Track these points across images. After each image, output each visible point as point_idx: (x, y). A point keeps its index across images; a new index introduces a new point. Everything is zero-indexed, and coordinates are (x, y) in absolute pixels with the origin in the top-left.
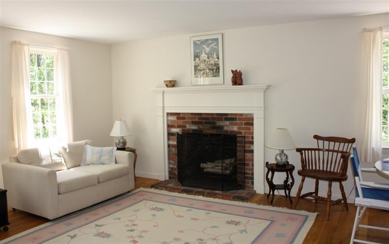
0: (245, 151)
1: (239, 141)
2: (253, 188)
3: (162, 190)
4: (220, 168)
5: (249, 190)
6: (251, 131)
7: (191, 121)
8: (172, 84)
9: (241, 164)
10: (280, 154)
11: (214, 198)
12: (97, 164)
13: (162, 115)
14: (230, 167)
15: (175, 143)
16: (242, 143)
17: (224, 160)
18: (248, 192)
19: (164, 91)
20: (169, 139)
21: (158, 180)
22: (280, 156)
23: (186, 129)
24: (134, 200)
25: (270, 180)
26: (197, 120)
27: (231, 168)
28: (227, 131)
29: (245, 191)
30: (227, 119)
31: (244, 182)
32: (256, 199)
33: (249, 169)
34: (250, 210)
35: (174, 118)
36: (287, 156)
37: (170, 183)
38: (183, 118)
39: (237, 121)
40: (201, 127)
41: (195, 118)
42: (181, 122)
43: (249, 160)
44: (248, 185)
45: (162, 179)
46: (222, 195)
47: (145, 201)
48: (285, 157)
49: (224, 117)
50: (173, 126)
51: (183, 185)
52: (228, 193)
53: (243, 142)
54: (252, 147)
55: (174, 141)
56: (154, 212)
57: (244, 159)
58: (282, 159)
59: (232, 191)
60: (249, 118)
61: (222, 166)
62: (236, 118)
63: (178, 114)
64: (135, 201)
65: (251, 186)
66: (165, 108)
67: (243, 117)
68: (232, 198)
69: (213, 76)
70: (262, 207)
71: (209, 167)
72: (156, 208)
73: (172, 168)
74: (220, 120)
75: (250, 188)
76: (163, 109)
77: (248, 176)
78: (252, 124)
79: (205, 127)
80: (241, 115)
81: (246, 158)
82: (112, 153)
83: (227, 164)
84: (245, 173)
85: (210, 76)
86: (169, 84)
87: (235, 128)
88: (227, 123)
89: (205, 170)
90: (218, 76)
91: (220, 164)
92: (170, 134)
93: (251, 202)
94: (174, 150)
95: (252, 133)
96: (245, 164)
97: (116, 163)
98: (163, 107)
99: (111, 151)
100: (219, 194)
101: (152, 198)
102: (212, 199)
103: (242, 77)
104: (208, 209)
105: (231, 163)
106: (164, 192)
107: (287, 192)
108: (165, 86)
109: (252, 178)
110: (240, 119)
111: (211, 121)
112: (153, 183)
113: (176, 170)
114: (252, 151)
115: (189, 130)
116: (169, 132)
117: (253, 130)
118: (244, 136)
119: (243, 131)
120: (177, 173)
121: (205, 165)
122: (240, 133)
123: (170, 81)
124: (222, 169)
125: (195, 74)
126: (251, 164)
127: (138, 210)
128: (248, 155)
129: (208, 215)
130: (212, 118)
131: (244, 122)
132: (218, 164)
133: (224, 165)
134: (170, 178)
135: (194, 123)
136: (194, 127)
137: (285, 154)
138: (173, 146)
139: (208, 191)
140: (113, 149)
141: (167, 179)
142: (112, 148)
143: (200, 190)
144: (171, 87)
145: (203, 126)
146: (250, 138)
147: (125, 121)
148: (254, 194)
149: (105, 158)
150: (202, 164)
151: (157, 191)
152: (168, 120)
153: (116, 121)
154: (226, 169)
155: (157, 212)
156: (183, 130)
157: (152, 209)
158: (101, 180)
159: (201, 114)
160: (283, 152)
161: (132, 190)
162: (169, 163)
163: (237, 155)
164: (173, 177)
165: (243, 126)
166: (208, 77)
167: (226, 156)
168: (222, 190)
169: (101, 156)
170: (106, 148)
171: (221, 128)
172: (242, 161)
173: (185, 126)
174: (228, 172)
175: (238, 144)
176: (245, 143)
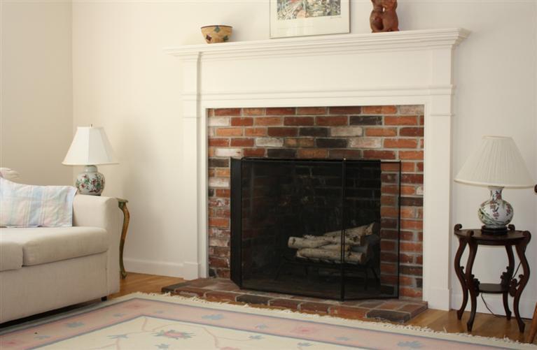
0: (401, 202)
1: (386, 175)
2: (421, 295)
3: (189, 297)
4: (338, 247)
5: (409, 301)
6: (418, 149)
7: (266, 127)
8: (222, 34)
9: (390, 235)
10: (493, 202)
11: (321, 315)
12: (24, 226)
13: (195, 115)
14: (362, 244)
15: (226, 184)
16: (393, 180)
17: (348, 231)
18: (407, 304)
19: (200, 54)
20: (210, 175)
21: (182, 279)
22: (492, 207)
23: (254, 148)
24: (116, 315)
25: (464, 271)
26: (282, 126)
27: (365, 249)
28: (356, 152)
29: (401, 303)
30: (356, 121)
31: (398, 281)
32: (429, 319)
33: (411, 248)
34: (411, 340)
35: (224, 122)
36: (509, 206)
37: (212, 284)
38: (248, 122)
39: (383, 126)
40: (292, 142)
41: (277, 121)
42: (242, 132)
43: (411, 224)
44: (407, 287)
45: (191, 275)
46: (341, 309)
47: (143, 318)
48: (506, 208)
49: (349, 116)
50: (221, 143)
51: (242, 288)
52: (357, 305)
53: (397, 177)
54: (419, 191)
55: (223, 178)
56: (165, 340)
57: (398, 222)
58: (497, 215)
59: (366, 302)
60: (414, 118)
61: (343, 244)
62: (380, 118)
63: (236, 111)
64: (119, 319)
65: (416, 291)
66: (203, 98)
67: (398, 114)
68: (366, 317)
69: (324, 15)
70: (443, 335)
71: (309, 246)
72: (172, 331)
73: (215, 248)
74: (341, 123)
75: (412, 296)
76: (199, 101)
77: (408, 264)
78: (420, 132)
79: (301, 143)
80: (393, 108)
81: (405, 218)
82: (66, 200)
83: (355, 239)
84: (400, 258)
85: (316, 14)
86: (213, 35)
87: (377, 144)
88: (357, 130)
89: (299, 255)
90: (337, 13)
91: (338, 239)
92: (213, 163)
93: (415, 324)
94: (224, 203)
95: (421, 155)
96: (399, 235)
97: (74, 224)
98: (199, 95)
99: (64, 196)
100: (333, 308)
101: (161, 312)
102: (315, 317)
103: (397, 10)
104: (304, 335)
105: (364, 237)
106: (194, 301)
107: (511, 300)
108: (204, 39)
109: (419, 271)
110: (390, 120)
111: (315, 126)
112: (167, 283)
113: (226, 253)
114: (419, 202)
115: (261, 150)
116: (212, 158)
117: (422, 147)
118: (400, 163)
119: (396, 151)
120: (228, 261)
121: (299, 241)
122: (391, 155)
123: (217, 28)
124: (343, 251)
125: (278, 10)
126: (415, 232)
127: (124, 336)
128: (409, 211)
129: (303, 347)
130: (320, 120)
131: (399, 127)
132: (331, 239)
133: (347, 240)
134: (211, 273)
135: (274, 133)
136: (275, 144)
137: (504, 202)
138: (221, 192)
139: (306, 300)
140: (67, 191)
141: (204, 275)
142: (65, 187)
143: (287, 298)
144: (218, 41)
145: (297, 140)
146: (416, 168)
147: (101, 129)
148: (424, 309)
149: (46, 211)
150: (291, 239)
151: (177, 299)
152: (208, 128)
153: (79, 128)
154: (353, 249)
155: (173, 340)
156: (246, 151)
157: (159, 335)
158: (31, 259)
159: (292, 110)
160: (499, 196)
161: (113, 296)
162: (210, 236)
163: (382, 212)
164: (219, 272)
165: (398, 137)
166: (311, 15)
167: (354, 222)
168: (342, 299)
169: (35, 207)
170: (51, 188)
171: (342, 143)
172: (395, 227)
173: (251, 142)
174: (357, 257)
175: (384, 184)
176: (401, 180)
